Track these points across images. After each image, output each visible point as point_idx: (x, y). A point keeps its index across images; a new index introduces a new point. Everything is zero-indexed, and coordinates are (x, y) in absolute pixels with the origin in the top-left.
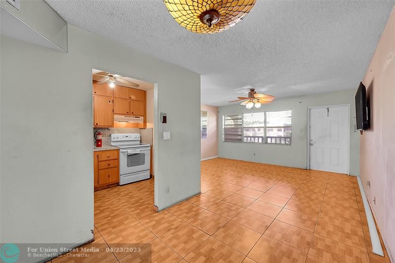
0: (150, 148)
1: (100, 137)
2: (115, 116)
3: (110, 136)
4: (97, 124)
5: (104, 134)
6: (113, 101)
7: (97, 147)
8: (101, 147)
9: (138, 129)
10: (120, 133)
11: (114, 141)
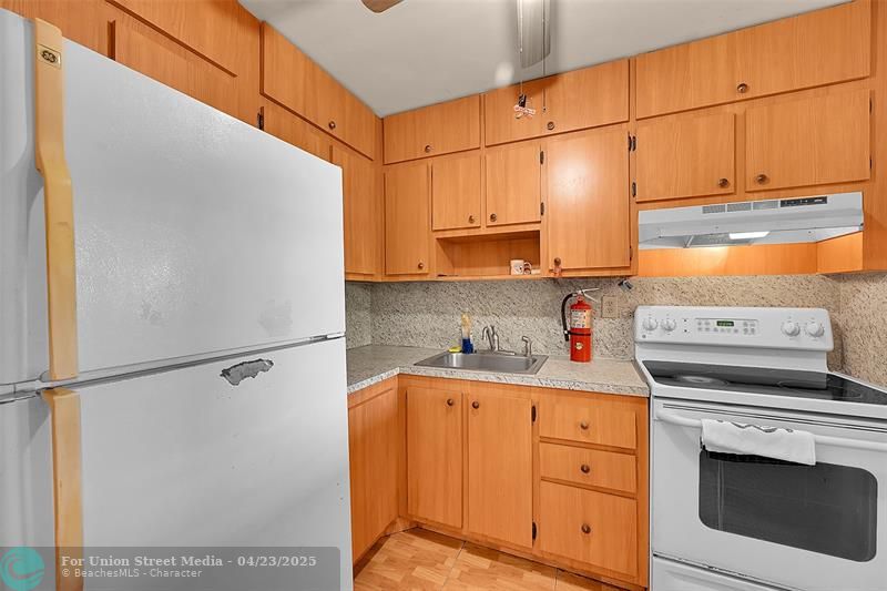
1: (581, 320)
2: (646, 217)
3: (632, 315)
4: (557, 262)
5: (605, 308)
6: (632, 143)
7: (572, 359)
8: (588, 360)
9: (815, 278)
10: (690, 303)
11: (646, 342)
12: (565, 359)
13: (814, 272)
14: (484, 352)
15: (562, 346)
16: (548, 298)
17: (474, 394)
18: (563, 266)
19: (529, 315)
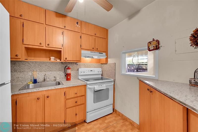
0: (113, 83)
1: (69, 71)
2: (83, 52)
3: (78, 70)
5: (73, 69)
6: (81, 37)
7: (67, 80)
8: (70, 80)
9: (100, 64)
10: (86, 67)
11: (81, 75)
12: (65, 81)
13: (100, 63)
14: (41, 82)
15: (64, 78)
16: (60, 67)
17: (47, 94)
18: (67, 59)
19: (55, 71)
